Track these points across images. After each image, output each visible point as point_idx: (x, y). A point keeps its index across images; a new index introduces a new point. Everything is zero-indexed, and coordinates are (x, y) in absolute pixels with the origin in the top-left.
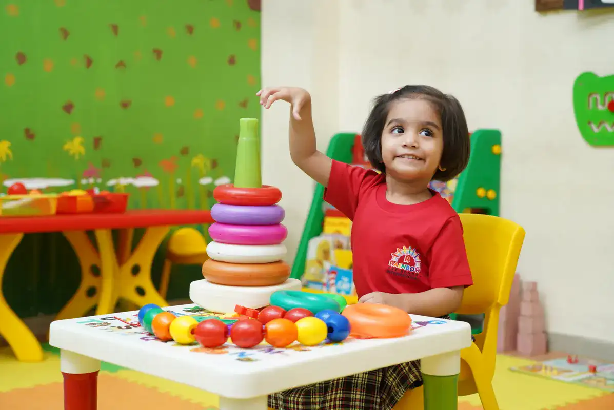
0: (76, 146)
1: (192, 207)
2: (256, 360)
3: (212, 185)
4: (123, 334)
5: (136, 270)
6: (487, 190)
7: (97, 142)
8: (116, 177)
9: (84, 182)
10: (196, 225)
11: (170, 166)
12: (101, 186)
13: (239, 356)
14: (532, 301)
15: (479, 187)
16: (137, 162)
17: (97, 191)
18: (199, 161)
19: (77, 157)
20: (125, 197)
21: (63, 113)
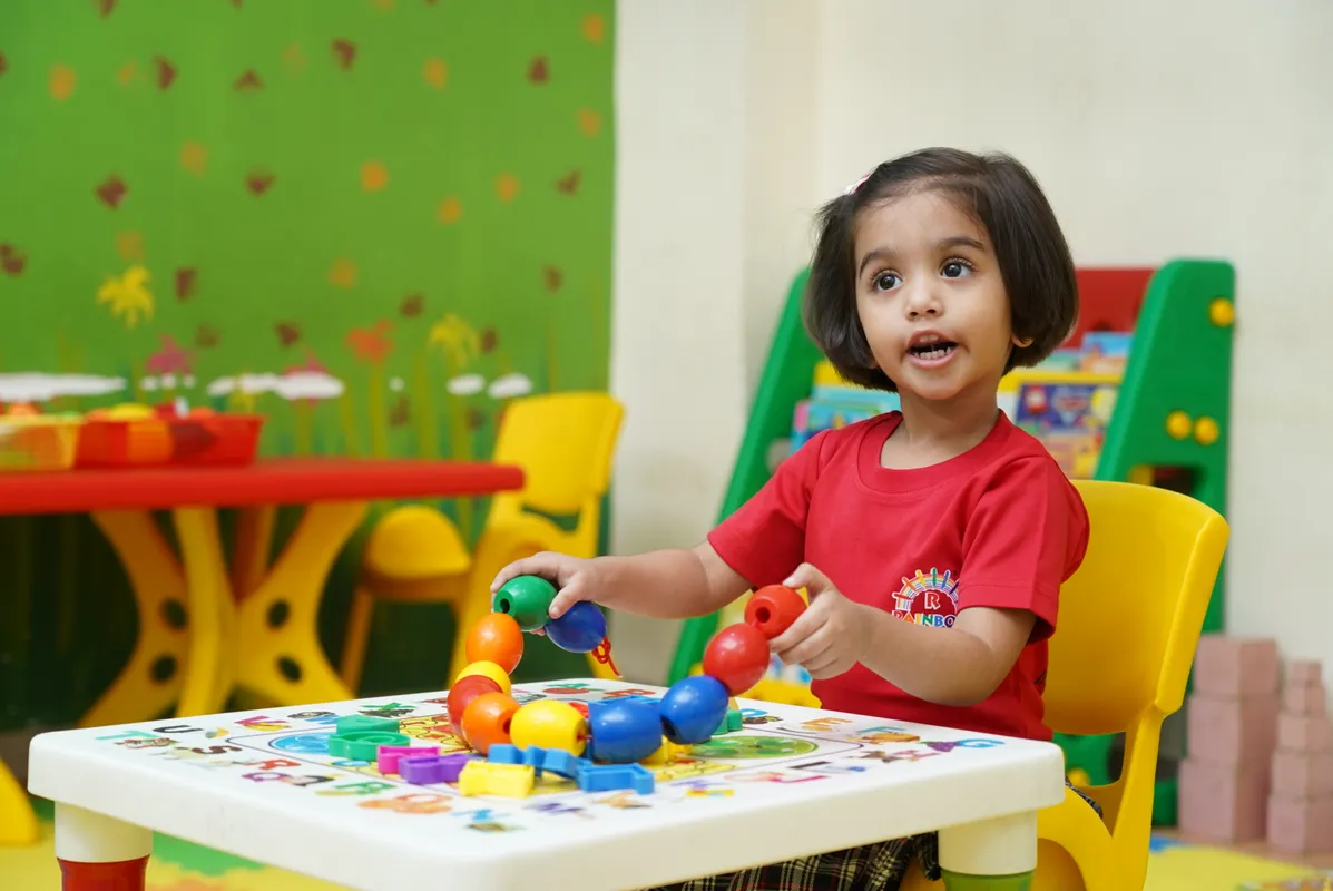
0: (130, 291)
1: (430, 454)
2: (513, 829)
3: (482, 395)
4: (204, 766)
5: (279, 615)
6: (1195, 419)
7: (185, 282)
8: (233, 371)
9: (149, 384)
10: (437, 501)
11: (373, 346)
12: (194, 396)
13: (477, 818)
14: (1308, 712)
15: (1174, 410)
16: (288, 335)
17: (182, 409)
18: (450, 333)
19: (132, 319)
20: (254, 426)
21: (98, 207)
